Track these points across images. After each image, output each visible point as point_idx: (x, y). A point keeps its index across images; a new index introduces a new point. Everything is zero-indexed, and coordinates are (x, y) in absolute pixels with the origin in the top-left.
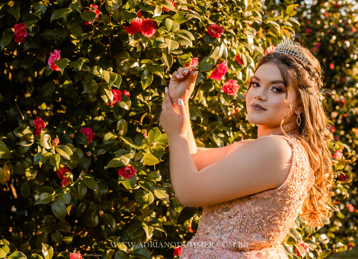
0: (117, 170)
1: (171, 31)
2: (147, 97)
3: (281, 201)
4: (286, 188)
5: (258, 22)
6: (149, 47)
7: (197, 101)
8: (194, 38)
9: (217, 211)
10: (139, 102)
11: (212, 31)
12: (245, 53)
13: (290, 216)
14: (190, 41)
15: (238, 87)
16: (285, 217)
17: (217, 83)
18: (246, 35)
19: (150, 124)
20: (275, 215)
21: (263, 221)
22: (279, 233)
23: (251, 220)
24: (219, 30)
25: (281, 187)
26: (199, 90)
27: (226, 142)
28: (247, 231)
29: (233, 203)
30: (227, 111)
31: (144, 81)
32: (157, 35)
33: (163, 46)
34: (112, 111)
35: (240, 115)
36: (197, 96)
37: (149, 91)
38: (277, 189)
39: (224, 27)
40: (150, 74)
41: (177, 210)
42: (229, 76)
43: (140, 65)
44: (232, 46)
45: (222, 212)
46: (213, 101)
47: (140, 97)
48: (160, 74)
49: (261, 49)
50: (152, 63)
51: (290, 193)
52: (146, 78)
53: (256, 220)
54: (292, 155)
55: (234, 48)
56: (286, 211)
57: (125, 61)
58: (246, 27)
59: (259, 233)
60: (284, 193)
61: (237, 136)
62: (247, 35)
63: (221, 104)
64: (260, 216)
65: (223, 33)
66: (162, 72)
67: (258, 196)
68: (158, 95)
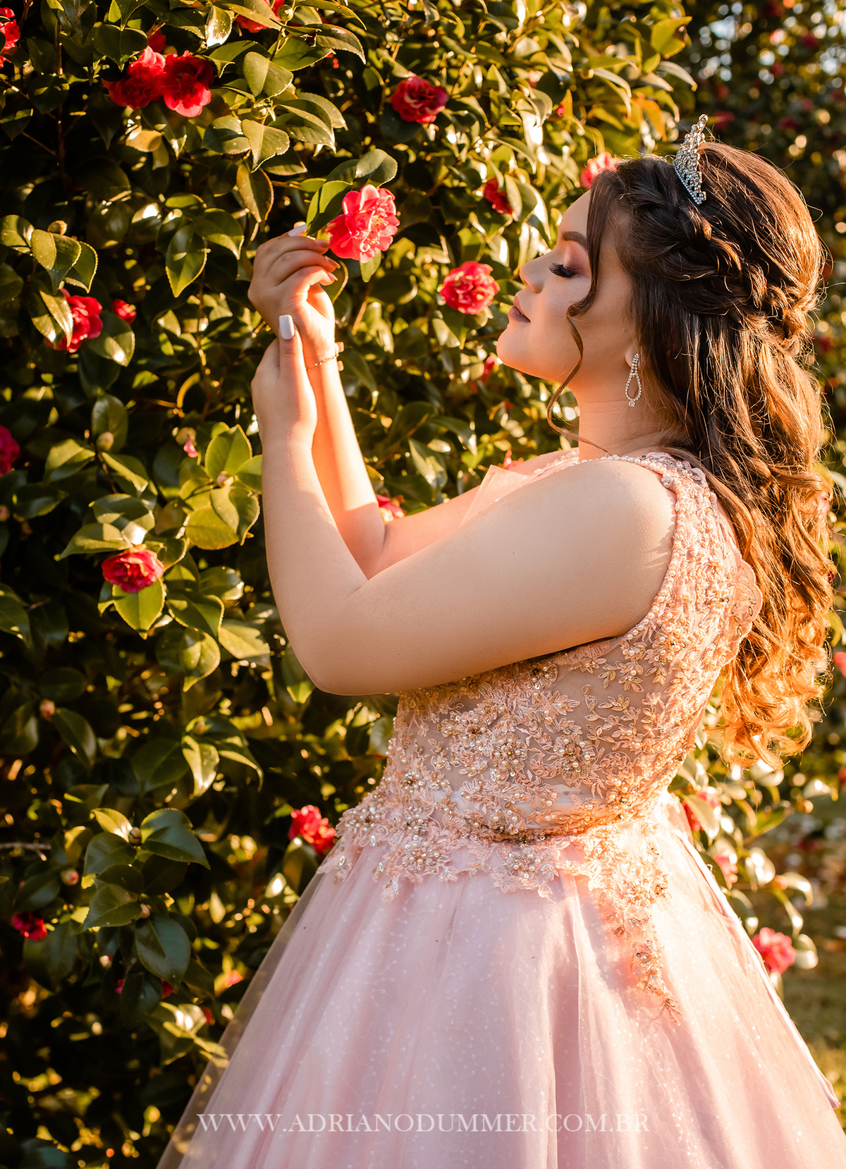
0: (99, 565)
1: (263, 95)
2: (194, 322)
3: (637, 675)
4: (654, 633)
5: (559, 73)
6: (193, 153)
7: (362, 335)
8: (343, 122)
9: (436, 709)
10: (163, 337)
11: (408, 99)
12: (515, 176)
13: (672, 721)
14: (325, 129)
15: (494, 287)
16: (655, 725)
17: (428, 276)
18: (518, 114)
19: (206, 412)
20: (621, 721)
21: (582, 744)
22: (641, 774)
23: (544, 741)
24: (429, 97)
25: (635, 632)
26: (369, 299)
27: (454, 467)
28: (530, 776)
29: (484, 686)
30: (458, 369)
31: (178, 268)
32: (218, 108)
33: (237, 147)
34: (74, 367)
35: (502, 380)
36: (359, 318)
37: (197, 302)
38: (624, 639)
39: (449, 89)
40: (196, 244)
41: (296, 693)
42: (463, 251)
43: (164, 211)
44: (472, 152)
45: (452, 714)
46: (413, 333)
47: (168, 321)
48: (231, 244)
49: (568, 166)
50: (205, 205)
51: (668, 650)
52: (183, 255)
53: (558, 739)
54: (676, 524)
55: (481, 159)
56: (659, 709)
57: (114, 199)
58: (518, 88)
59: (570, 781)
60: (647, 648)
61: (490, 447)
62: (522, 113)
63: (438, 342)
64: (571, 727)
65: (442, 109)
66: (236, 237)
67: (560, 661)
68: (229, 314)
